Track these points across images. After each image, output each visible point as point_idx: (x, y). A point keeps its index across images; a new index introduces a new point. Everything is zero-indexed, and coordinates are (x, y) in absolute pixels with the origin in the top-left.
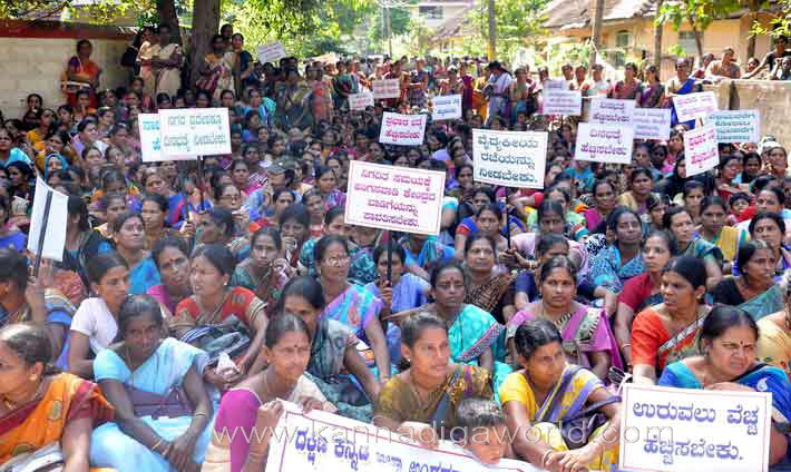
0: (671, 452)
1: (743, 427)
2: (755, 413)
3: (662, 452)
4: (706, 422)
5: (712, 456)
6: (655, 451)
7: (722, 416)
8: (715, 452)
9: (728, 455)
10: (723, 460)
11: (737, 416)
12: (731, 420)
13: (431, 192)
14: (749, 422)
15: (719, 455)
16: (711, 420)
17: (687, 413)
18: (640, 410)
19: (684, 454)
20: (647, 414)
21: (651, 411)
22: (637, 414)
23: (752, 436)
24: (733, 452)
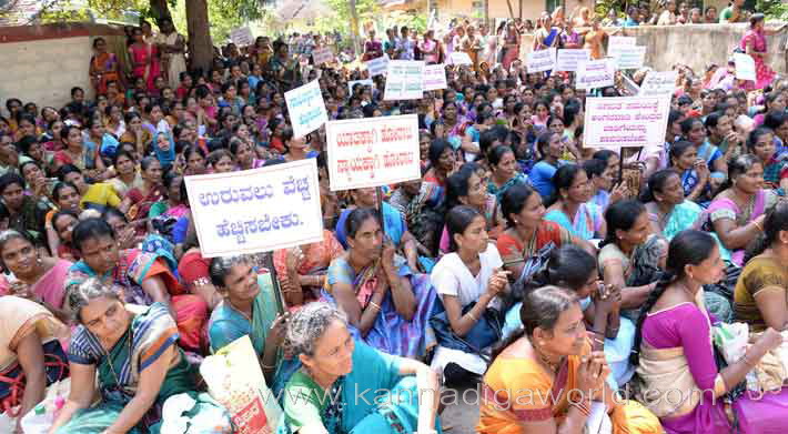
0: (241, 232)
1: (298, 195)
2: (305, 180)
3: (234, 233)
4: (267, 198)
5: (278, 228)
6: (228, 234)
7: (278, 190)
8: (280, 224)
9: (292, 223)
10: (288, 229)
11: (291, 187)
12: (287, 192)
13: (659, 112)
14: (303, 189)
15: (284, 225)
16: (270, 196)
17: (247, 194)
18: (205, 200)
19: (253, 231)
20: (213, 203)
21: (215, 198)
22: (204, 204)
23: (307, 201)
24: (294, 220)
